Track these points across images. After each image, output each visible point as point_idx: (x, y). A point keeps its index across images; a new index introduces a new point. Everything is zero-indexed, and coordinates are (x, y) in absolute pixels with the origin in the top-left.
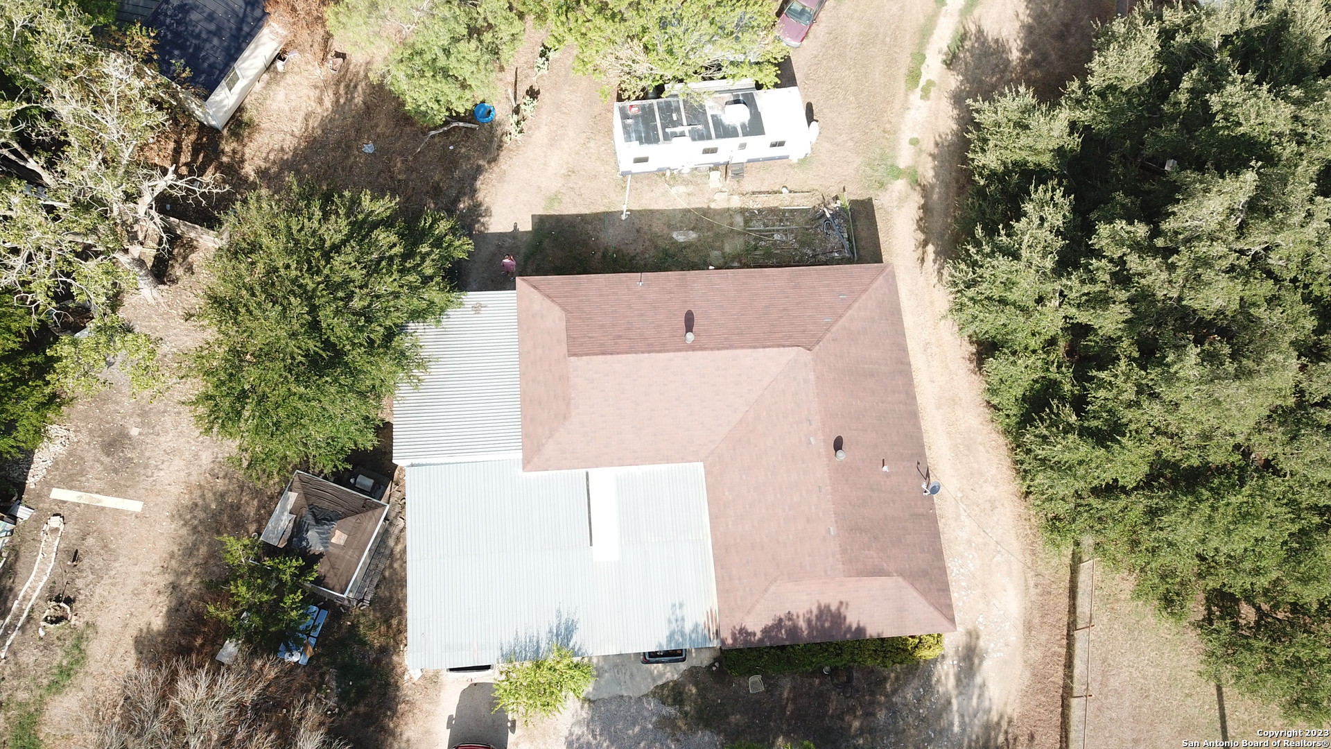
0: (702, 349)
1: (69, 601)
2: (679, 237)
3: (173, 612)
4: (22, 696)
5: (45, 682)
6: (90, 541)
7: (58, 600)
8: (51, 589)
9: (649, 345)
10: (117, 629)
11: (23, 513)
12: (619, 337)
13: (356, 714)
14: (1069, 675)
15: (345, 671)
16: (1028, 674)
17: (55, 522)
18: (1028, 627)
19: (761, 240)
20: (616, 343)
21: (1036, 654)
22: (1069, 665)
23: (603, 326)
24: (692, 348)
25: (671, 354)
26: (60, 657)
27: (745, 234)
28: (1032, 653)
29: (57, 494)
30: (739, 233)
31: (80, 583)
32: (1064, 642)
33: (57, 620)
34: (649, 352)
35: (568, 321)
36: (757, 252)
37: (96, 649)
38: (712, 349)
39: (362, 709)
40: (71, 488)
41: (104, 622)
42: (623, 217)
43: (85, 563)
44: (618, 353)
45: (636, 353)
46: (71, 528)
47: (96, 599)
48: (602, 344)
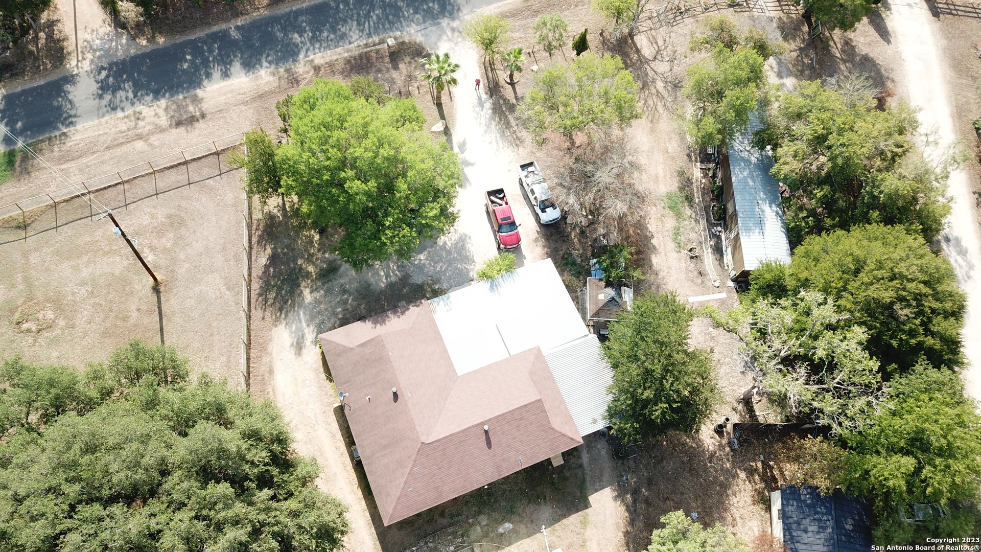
0: (478, 425)
1: (692, 258)
2: (508, 526)
3: (651, 267)
4: (687, 223)
5: (681, 229)
6: (699, 281)
7: (696, 257)
8: (701, 260)
9: (505, 419)
10: (668, 254)
11: (731, 284)
12: (521, 419)
13: (562, 250)
14: (248, 354)
15: (574, 263)
16: (269, 349)
17: (717, 284)
18: (271, 372)
19: (461, 543)
20: (521, 414)
21: (266, 360)
22: (248, 359)
23: (531, 424)
24: (483, 423)
25: (492, 416)
26: (682, 238)
27: (472, 542)
28: (268, 360)
29: (723, 295)
30: (475, 541)
31: (693, 265)
32: (251, 370)
33: (691, 250)
34: (503, 414)
35: (549, 422)
36: (461, 532)
37: (671, 245)
38: (473, 427)
39: (561, 253)
40: (720, 299)
41: (675, 255)
42: (543, 527)
43: (696, 273)
44: (518, 408)
45: (510, 412)
46: (710, 284)
47: (683, 262)
48: (528, 412)
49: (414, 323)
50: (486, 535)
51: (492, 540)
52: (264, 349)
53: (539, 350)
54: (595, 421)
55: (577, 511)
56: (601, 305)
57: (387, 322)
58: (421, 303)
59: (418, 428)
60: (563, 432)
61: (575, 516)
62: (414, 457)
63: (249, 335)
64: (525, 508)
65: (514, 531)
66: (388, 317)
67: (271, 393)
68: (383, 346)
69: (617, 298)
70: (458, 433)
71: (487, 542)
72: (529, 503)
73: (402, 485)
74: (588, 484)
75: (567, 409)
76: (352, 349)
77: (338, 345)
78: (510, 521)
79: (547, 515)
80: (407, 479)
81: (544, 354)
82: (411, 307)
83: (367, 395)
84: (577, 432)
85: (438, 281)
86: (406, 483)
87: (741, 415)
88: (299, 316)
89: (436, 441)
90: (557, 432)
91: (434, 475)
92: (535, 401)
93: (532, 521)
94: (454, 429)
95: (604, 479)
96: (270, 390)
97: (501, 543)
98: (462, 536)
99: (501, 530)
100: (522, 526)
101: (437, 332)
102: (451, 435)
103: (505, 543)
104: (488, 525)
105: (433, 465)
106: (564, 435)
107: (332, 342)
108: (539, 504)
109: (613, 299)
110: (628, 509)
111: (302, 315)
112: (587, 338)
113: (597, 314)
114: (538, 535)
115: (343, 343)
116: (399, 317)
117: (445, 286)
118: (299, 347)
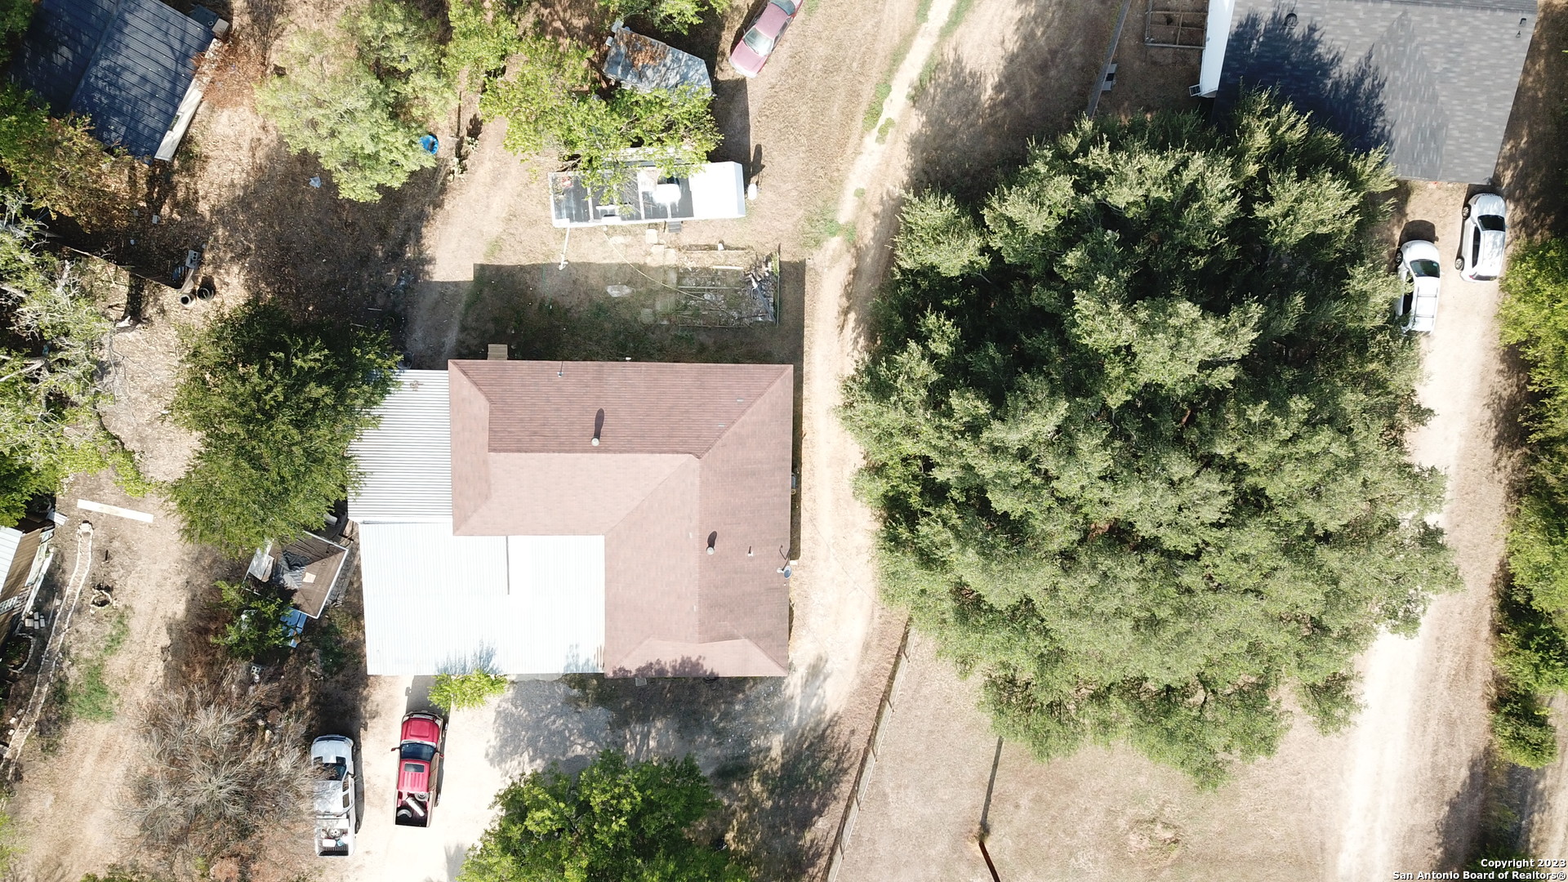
0: (607, 451)
1: (109, 589)
2: (613, 292)
3: (192, 601)
4: (86, 654)
5: (102, 646)
6: (116, 544)
7: (99, 588)
8: (93, 579)
9: (561, 443)
10: (149, 611)
11: (58, 519)
12: (535, 433)
13: (337, 681)
14: (890, 686)
15: (326, 652)
16: (858, 681)
17: (85, 528)
18: (866, 647)
19: (691, 298)
20: (532, 440)
21: (868, 667)
22: (892, 678)
23: (522, 420)
24: (598, 450)
25: (579, 455)
26: (109, 629)
27: (676, 292)
28: (864, 667)
29: (83, 504)
30: (671, 291)
31: (114, 576)
32: (893, 660)
33: (104, 603)
34: (560, 451)
35: (491, 412)
36: (686, 313)
37: (136, 624)
38: (615, 452)
39: (340, 677)
40: (93, 500)
41: (138, 605)
42: (561, 268)
43: (116, 560)
44: (532, 451)
45: (548, 451)
46: (99, 532)
47: (129, 589)
48: (519, 441)
49: (641, 643)
50: (652, 293)
51: (645, 282)
52: (866, 685)
53: (456, 529)
54: (415, 385)
55: (499, 268)
56: (317, 564)
57: (679, 661)
58: (615, 672)
59: (697, 481)
60: (474, 389)
61: (506, 262)
62: (719, 443)
63: (879, 714)
64: (578, 306)
65: (608, 281)
66: (674, 667)
67: (877, 615)
68: (701, 623)
69: (284, 564)
70: (641, 451)
71: (653, 283)
72: (568, 310)
73: (749, 411)
74: (464, 299)
75: (452, 421)
76: (748, 637)
77: (764, 651)
78: (608, 297)
79: (548, 281)
80: (739, 417)
81: (450, 520)
82: (634, 672)
83: (752, 559)
84: (451, 380)
85: (570, 701)
86: (743, 412)
87: (156, 300)
88: (799, 718)
89: (678, 452)
90: (485, 393)
91: (699, 406)
92: (500, 451)
93: (574, 282)
94: (644, 460)
95: (436, 296)
96: (876, 620)
97: (633, 273)
98: (686, 307)
99: (627, 290)
100: (592, 282)
101: (610, 614)
102: (652, 452)
103: (628, 270)
104: (643, 306)
105: (694, 421)
106: (475, 384)
107: (771, 657)
108: (554, 302)
109: (291, 567)
110: (419, 237)
111: (796, 717)
112: (367, 519)
113: (331, 552)
114: (574, 259)
115: (758, 650)
116: (658, 662)
117: (561, 689)
118: (816, 672)
